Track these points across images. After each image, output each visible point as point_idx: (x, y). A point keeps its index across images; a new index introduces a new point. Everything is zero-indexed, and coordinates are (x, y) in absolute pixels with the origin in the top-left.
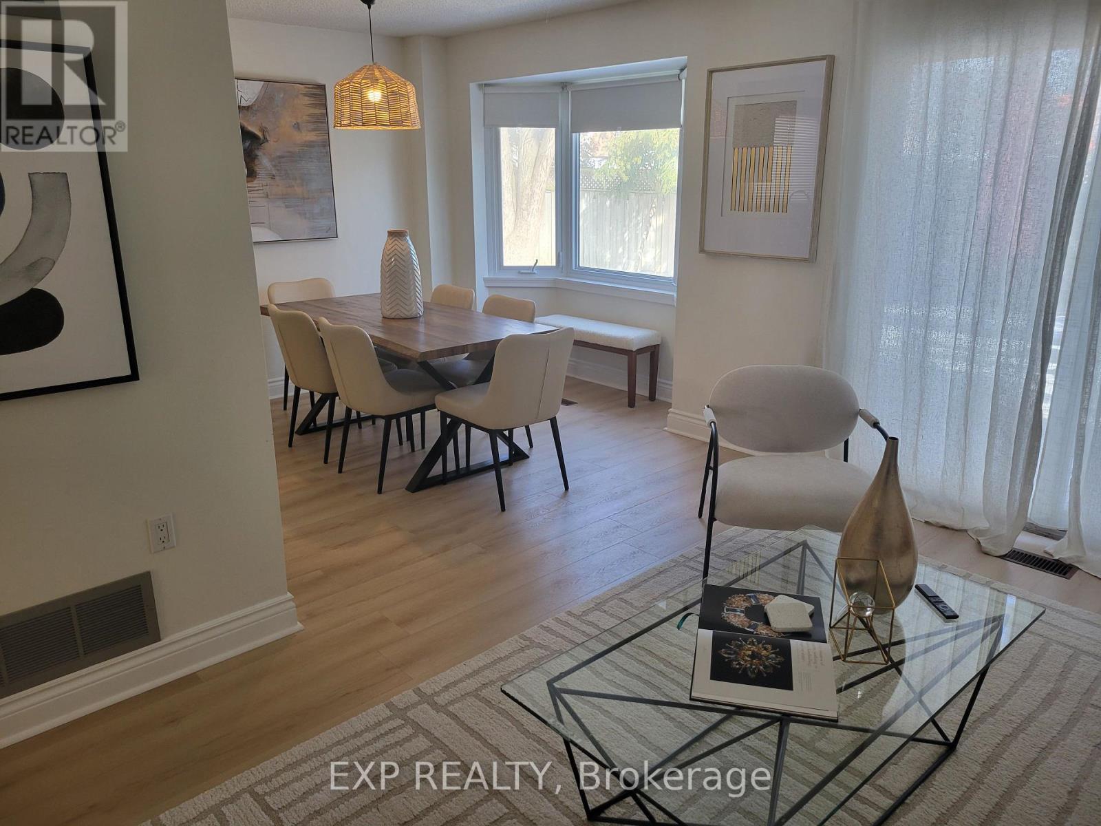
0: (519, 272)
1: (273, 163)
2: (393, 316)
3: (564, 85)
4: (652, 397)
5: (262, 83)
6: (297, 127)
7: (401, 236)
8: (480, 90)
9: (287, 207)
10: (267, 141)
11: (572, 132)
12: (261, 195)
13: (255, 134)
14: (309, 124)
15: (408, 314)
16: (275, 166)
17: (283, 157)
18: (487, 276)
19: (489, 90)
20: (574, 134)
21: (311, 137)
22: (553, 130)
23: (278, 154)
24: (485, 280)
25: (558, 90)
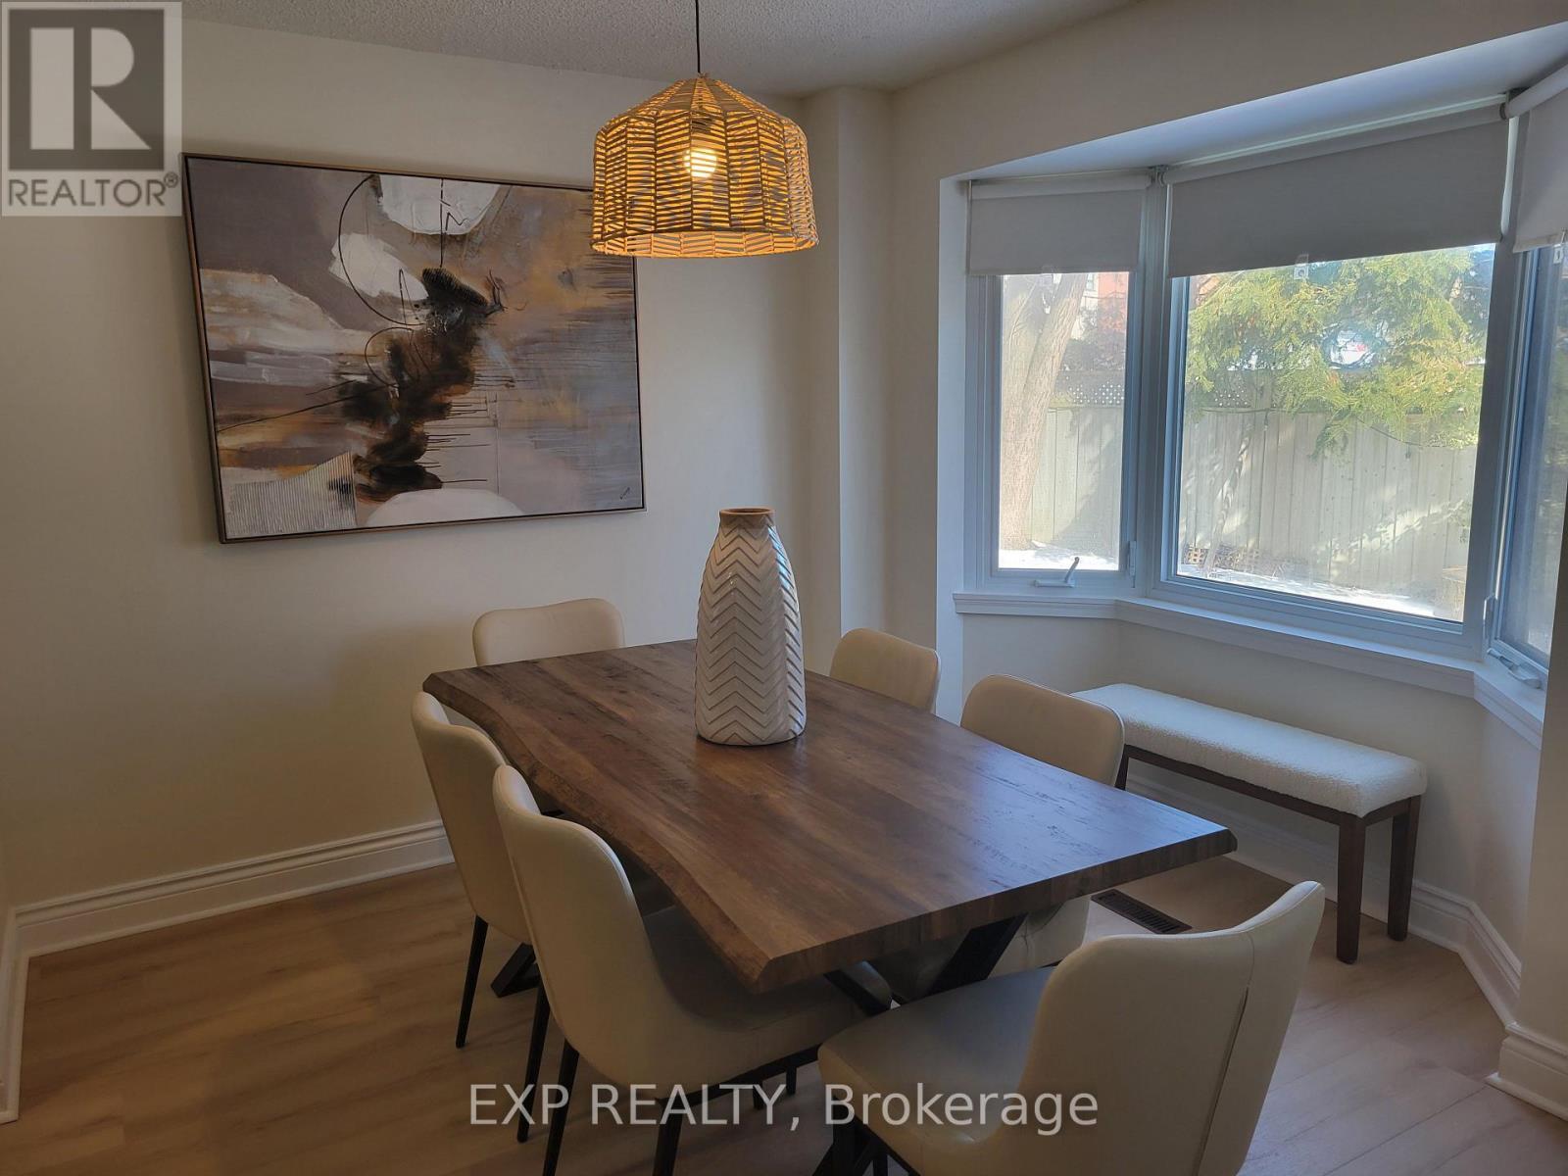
0: (1034, 584)
1: (513, 354)
2: (721, 738)
3: (1155, 171)
4: (1397, 929)
5: (498, 186)
6: (569, 278)
7: (752, 526)
8: (962, 193)
9: (538, 445)
10: (502, 308)
11: (1172, 274)
12: (481, 422)
13: (474, 293)
14: (594, 273)
15: (764, 735)
16: (516, 360)
17: (535, 341)
18: (960, 590)
19: (982, 193)
20: (1175, 280)
21: (598, 299)
22: (1127, 274)
23: (524, 335)
24: (957, 599)
25: (1143, 183)
